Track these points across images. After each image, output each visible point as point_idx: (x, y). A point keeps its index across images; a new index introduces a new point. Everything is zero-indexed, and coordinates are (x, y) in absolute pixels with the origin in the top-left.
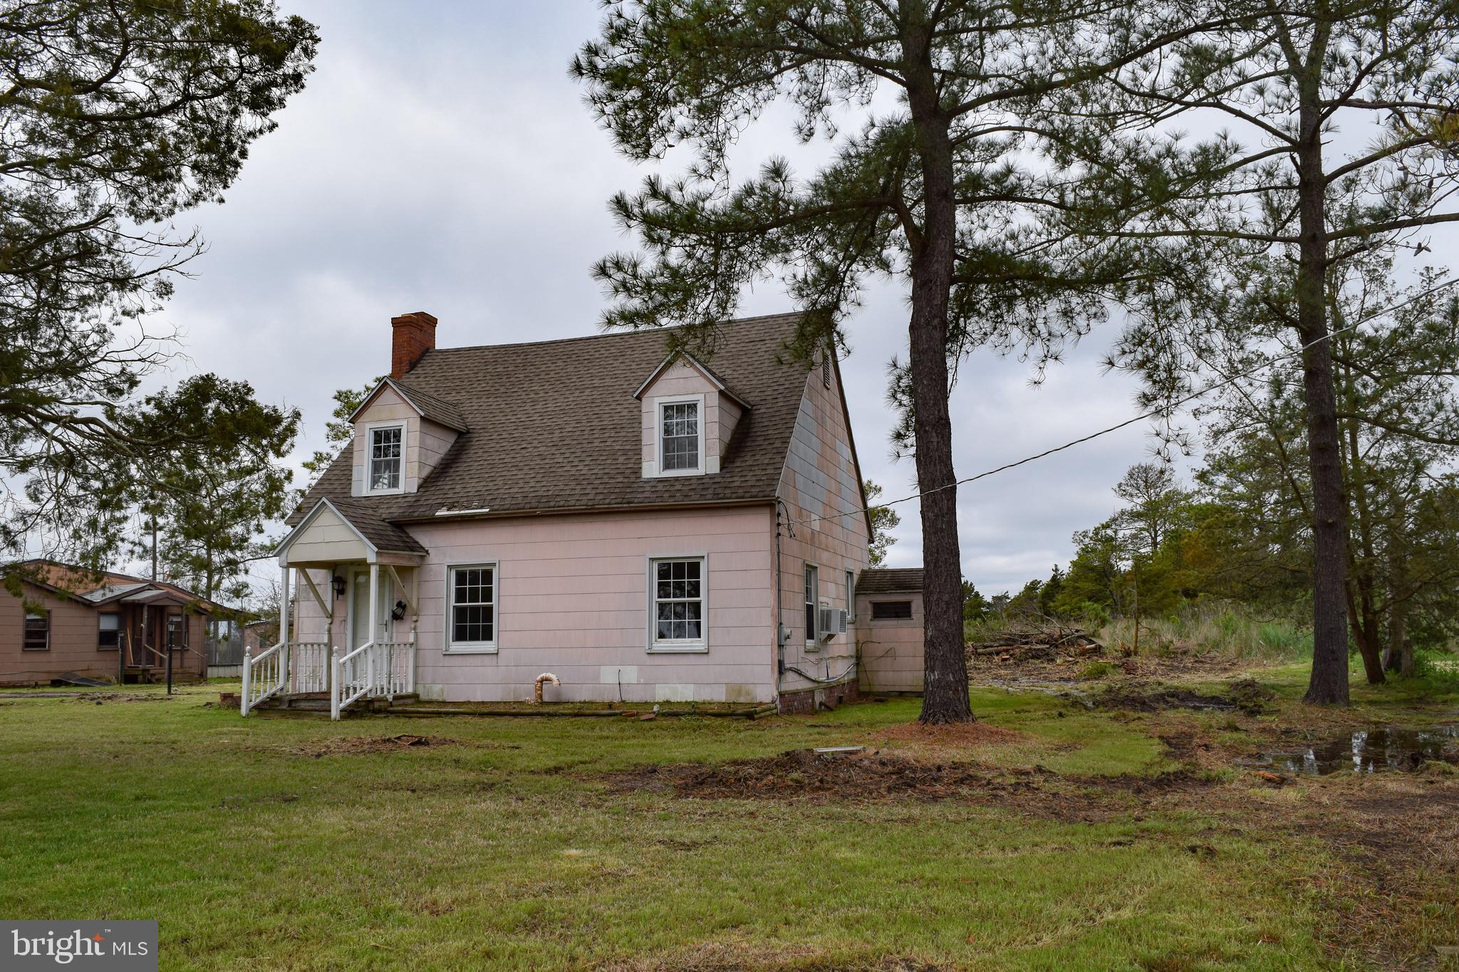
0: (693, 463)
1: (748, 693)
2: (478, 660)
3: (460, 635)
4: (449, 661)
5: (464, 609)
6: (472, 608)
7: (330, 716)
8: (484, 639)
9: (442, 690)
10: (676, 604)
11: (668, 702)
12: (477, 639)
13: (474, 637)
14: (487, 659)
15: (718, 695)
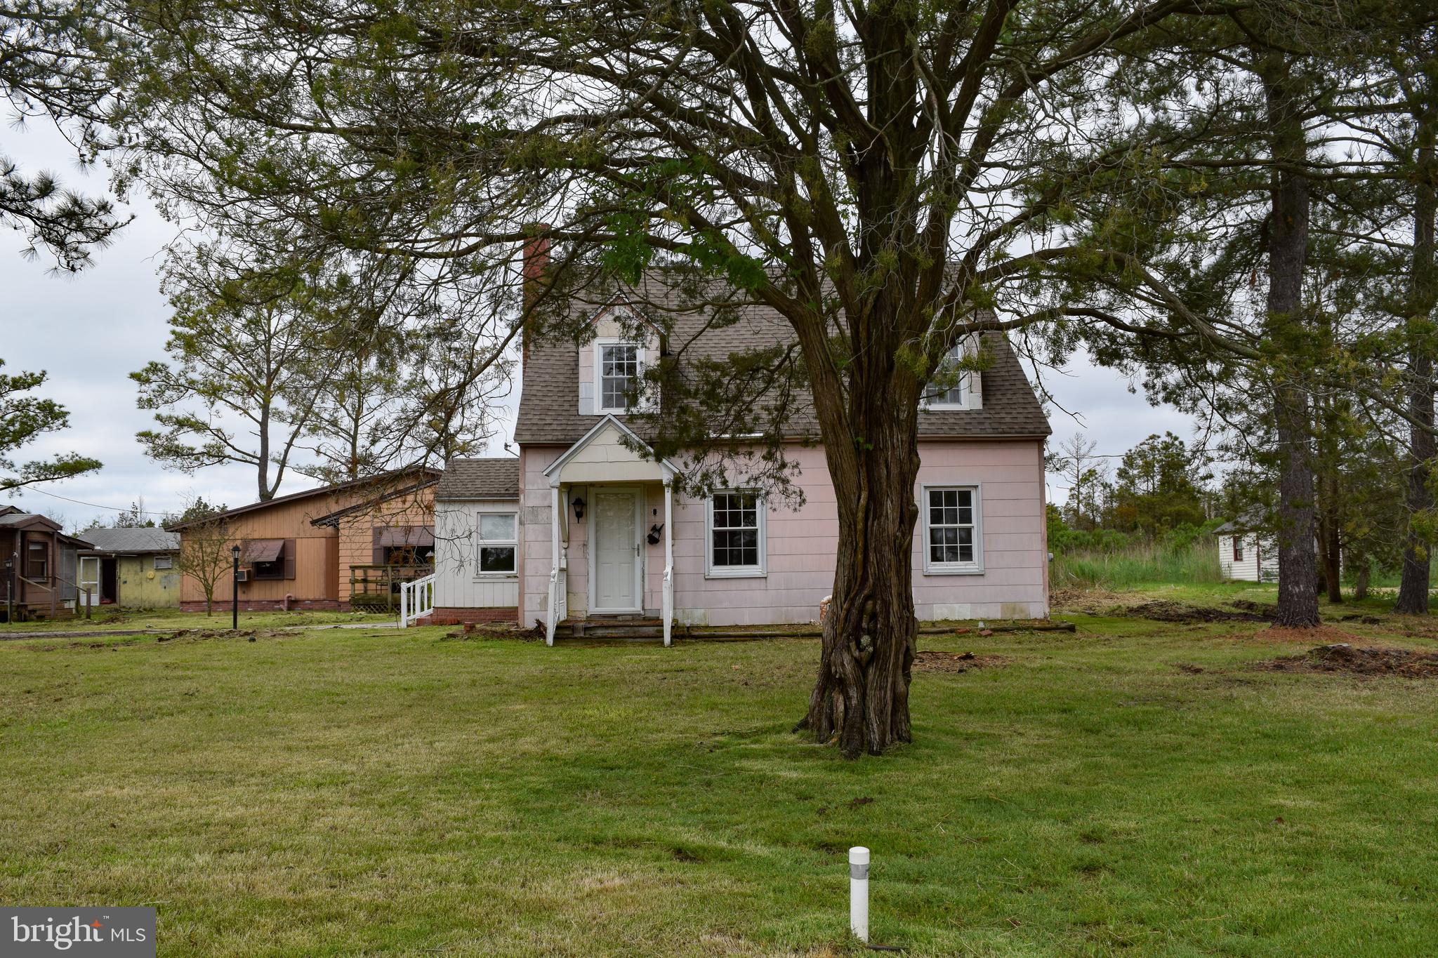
0: (956, 399)
1: (1022, 611)
2: (745, 584)
3: (720, 559)
4: (710, 585)
5: (724, 532)
6: (732, 533)
7: (663, 643)
8: (746, 563)
9: (704, 615)
10: (947, 529)
11: (946, 621)
12: (739, 563)
13: (736, 560)
14: (755, 584)
15: (995, 613)
